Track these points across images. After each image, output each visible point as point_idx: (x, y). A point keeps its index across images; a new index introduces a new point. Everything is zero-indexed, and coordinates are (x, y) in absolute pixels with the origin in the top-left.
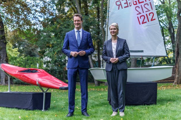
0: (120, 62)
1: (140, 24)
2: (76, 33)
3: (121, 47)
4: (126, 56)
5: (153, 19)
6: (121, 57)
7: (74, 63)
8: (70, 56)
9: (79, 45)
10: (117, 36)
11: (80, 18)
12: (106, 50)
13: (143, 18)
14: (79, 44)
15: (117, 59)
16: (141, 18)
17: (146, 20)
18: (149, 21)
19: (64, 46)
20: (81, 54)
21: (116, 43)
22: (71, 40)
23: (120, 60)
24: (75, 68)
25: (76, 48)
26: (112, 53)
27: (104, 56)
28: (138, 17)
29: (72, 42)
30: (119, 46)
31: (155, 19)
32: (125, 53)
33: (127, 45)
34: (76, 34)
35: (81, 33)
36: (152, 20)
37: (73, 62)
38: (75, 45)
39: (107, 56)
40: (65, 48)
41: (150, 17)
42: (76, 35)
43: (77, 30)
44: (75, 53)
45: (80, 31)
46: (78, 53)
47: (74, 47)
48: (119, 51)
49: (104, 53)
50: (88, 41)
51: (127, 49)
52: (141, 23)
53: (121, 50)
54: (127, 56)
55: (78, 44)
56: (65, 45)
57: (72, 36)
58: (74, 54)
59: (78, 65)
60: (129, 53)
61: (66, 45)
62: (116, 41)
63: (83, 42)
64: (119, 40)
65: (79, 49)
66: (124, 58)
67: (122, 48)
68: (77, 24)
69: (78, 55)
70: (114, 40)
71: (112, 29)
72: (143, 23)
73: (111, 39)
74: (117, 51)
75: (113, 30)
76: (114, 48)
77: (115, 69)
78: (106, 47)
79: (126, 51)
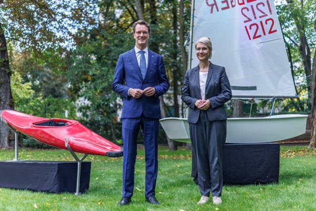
0: (213, 107)
1: (250, 39)
2: (137, 55)
3: (215, 81)
4: (223, 96)
5: (272, 30)
6: (215, 97)
7: (135, 108)
8: (128, 96)
9: (144, 77)
10: (209, 60)
11: (147, 28)
12: (189, 86)
13: (254, 28)
14: (144, 74)
15: (208, 101)
16: (250, 29)
17: (260, 32)
18: (265, 34)
20: (148, 93)
21: (207, 73)
22: (129, 67)
23: (213, 102)
24: (137, 118)
25: (138, 82)
26: (199, 91)
27: (186, 97)
28: (246, 27)
30: (212, 79)
31: (275, 31)
32: (223, 91)
33: (226, 77)
34: (139, 57)
35: (146, 55)
36: (270, 32)
37: (134, 107)
38: (137, 77)
39: (190, 96)
40: (118, 83)
41: (267, 27)
42: (137, 58)
43: (139, 50)
45: (144, 52)
46: (142, 91)
47: (135, 81)
48: (211, 87)
49: (186, 90)
50: (158, 71)
51: (226, 83)
52: (252, 36)
54: (226, 96)
55: (142, 75)
56: (118, 77)
57: (130, 61)
60: (229, 90)
61: (120, 77)
62: (207, 69)
63: (151, 73)
64: (212, 67)
65: (144, 83)
66: (220, 99)
67: (217, 82)
68: (142, 37)
70: (204, 68)
71: (199, 49)
72: (255, 37)
73: (198, 66)
74: (208, 88)
75: (201, 50)
76: (203, 82)
77: (205, 119)
78: (188, 79)
79: (225, 87)
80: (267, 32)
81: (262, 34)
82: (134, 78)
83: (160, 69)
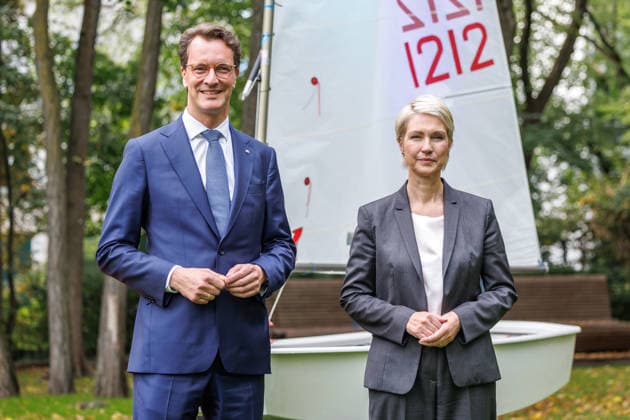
0: (469, 337)
1: (417, 85)
2: (194, 144)
3: (471, 249)
4: (496, 301)
5: (481, 61)
6: (473, 304)
7: (191, 340)
8: (167, 294)
9: (223, 227)
10: (442, 176)
11: (229, 52)
12: (373, 261)
13: (430, 49)
16: (420, 51)
17: (446, 64)
18: (459, 71)
19: (113, 228)
20: (244, 285)
22: (166, 186)
23: (468, 323)
24: (196, 375)
26: (419, 280)
28: (407, 45)
29: (178, 201)
30: (462, 242)
31: (490, 63)
32: (493, 282)
34: (200, 151)
35: (227, 146)
36: (476, 66)
37: (186, 334)
38: (199, 225)
39: (373, 294)
40: (122, 242)
41: (468, 50)
42: (197, 157)
43: (203, 128)
44: (208, 281)
49: (360, 276)
50: (266, 203)
52: (422, 77)
53: (473, 264)
54: (504, 299)
55: (214, 219)
56: (124, 221)
57: (172, 166)
58: (202, 283)
59: (218, 358)
60: (508, 281)
61: (132, 221)
62: (438, 205)
65: (223, 250)
66: (484, 309)
67: (477, 254)
68: (213, 86)
69: (225, 294)
70: (426, 200)
71: (418, 136)
72: (430, 80)
74: (453, 272)
75: (427, 139)
76: (431, 252)
78: (372, 238)
79: (498, 269)
80: (466, 62)
81: (453, 71)
82: (186, 228)
83: (268, 198)
